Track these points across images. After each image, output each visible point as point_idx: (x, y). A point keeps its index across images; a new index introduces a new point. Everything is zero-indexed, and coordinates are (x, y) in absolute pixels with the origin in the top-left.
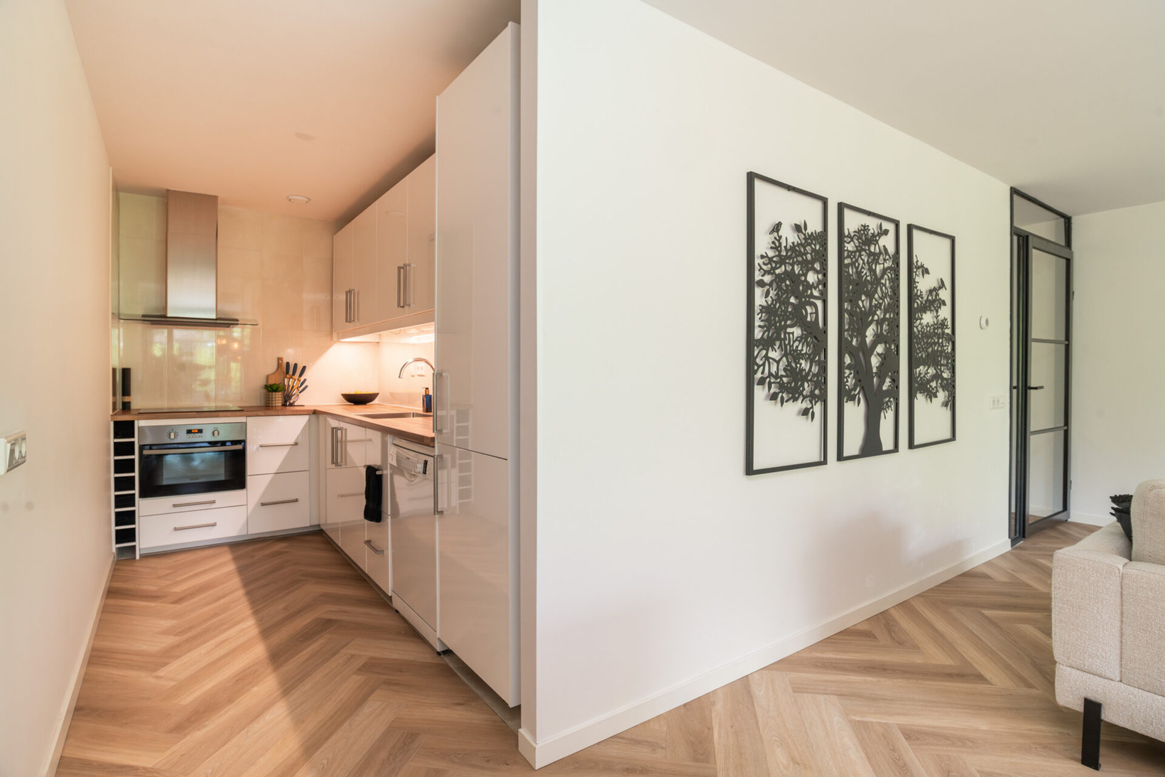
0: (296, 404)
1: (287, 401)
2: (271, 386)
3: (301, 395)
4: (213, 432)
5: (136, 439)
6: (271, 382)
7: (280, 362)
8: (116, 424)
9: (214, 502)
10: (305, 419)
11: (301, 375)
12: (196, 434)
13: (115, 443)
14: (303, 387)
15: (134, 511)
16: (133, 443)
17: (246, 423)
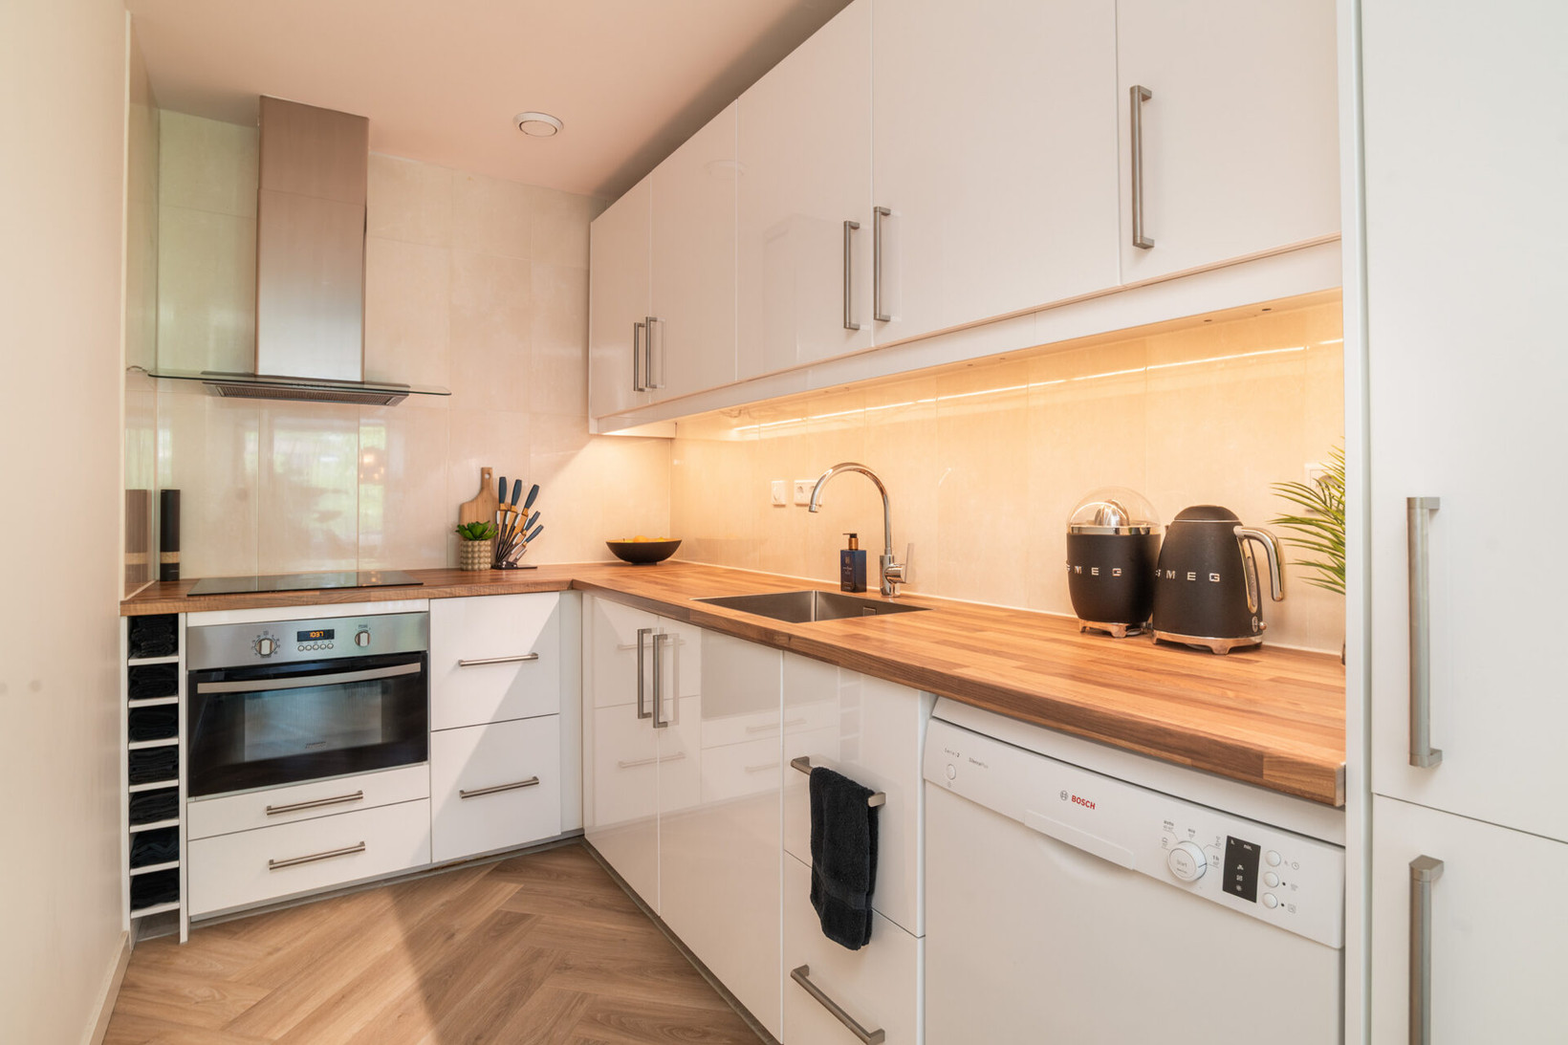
0: (520, 564)
1: (502, 559)
2: (471, 528)
3: (529, 545)
4: (358, 635)
5: (180, 658)
6: (467, 520)
7: (487, 476)
8: (135, 622)
9: (359, 796)
10: (552, 599)
11: (528, 505)
12: (319, 642)
13: (131, 669)
14: (533, 528)
15: (176, 829)
16: (175, 665)
17: (428, 613)
